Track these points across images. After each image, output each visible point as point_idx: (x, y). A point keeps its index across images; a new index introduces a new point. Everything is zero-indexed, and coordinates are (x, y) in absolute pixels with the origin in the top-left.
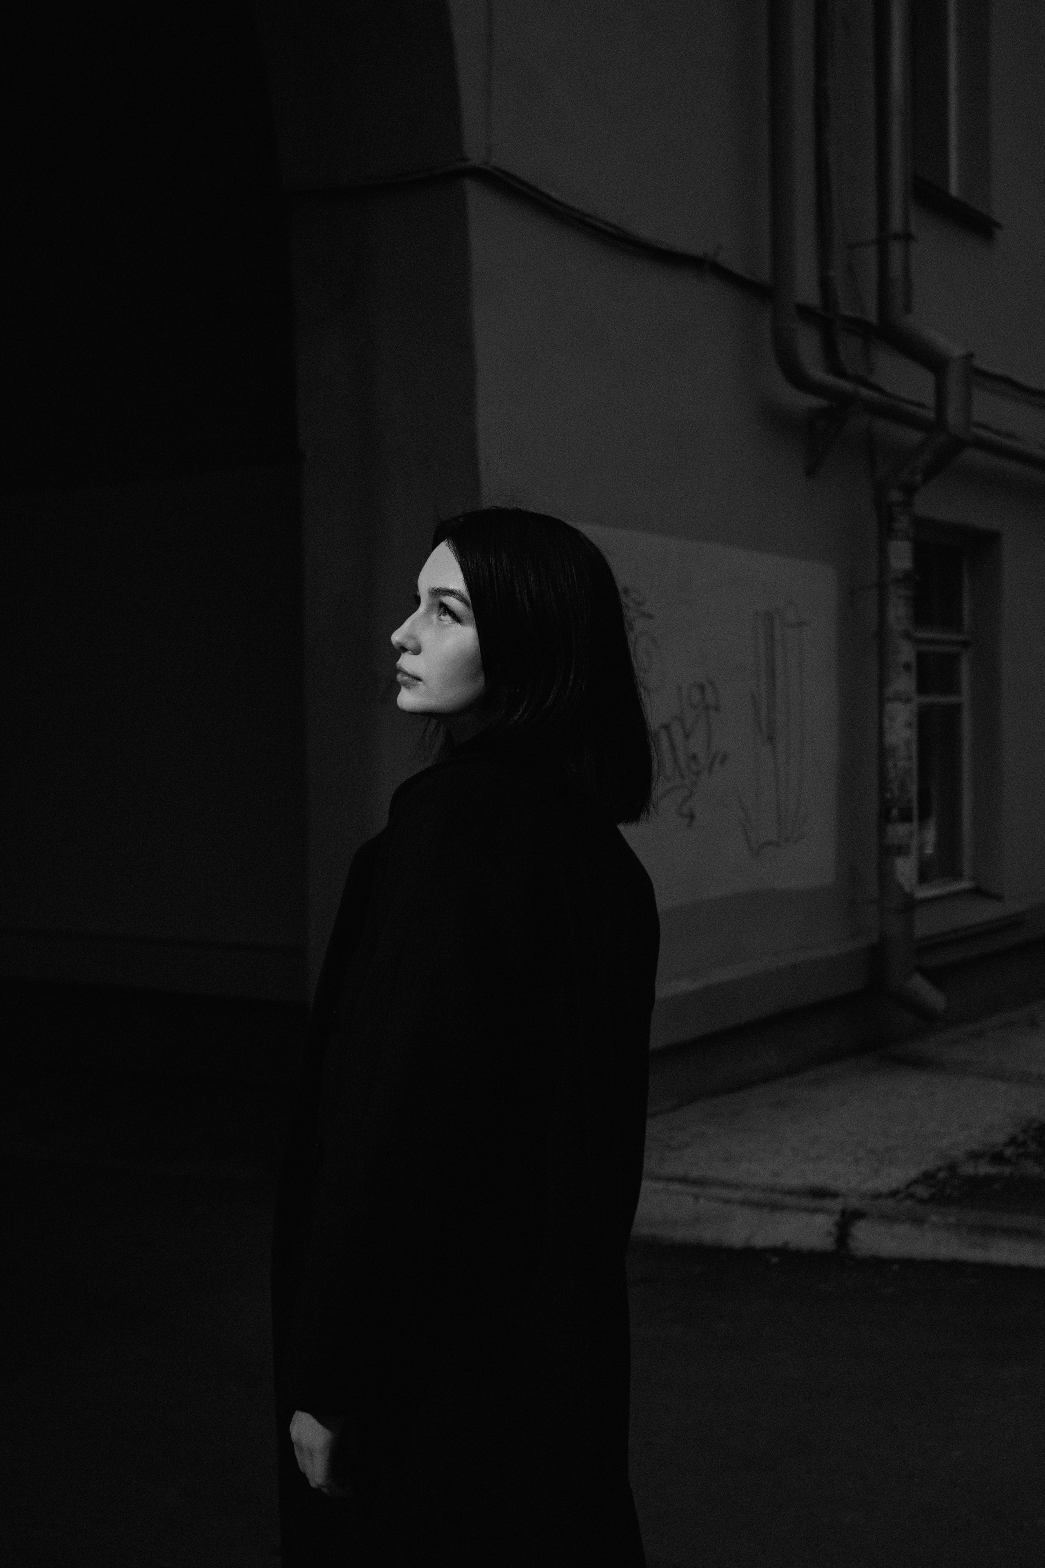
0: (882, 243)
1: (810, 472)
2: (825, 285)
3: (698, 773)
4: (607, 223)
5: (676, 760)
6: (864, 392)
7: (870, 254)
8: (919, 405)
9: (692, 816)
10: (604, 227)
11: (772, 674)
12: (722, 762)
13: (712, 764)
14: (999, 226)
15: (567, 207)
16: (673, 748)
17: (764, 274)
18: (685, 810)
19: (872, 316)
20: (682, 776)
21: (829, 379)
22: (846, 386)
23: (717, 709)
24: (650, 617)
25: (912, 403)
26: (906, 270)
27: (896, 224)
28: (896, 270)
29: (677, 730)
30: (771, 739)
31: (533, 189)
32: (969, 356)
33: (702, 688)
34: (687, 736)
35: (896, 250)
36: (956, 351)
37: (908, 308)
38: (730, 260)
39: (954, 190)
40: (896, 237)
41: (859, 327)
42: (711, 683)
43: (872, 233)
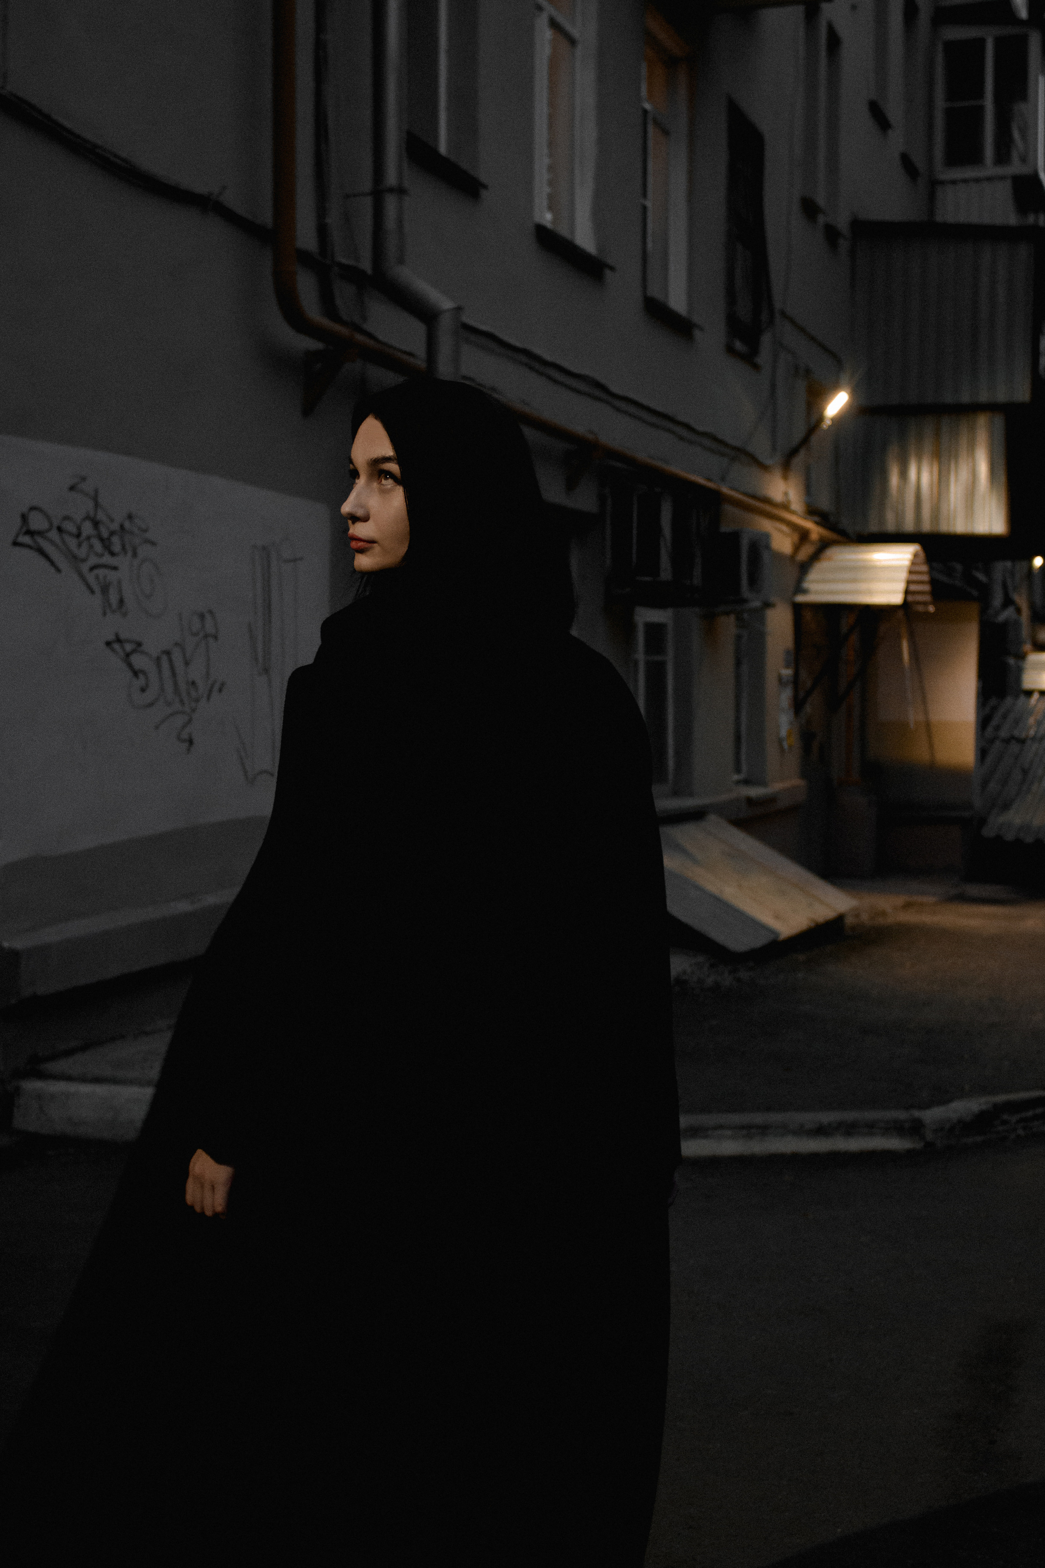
0: (378, 194)
1: (308, 410)
2: (322, 231)
3: (197, 700)
4: (116, 156)
5: (176, 684)
6: (359, 337)
7: (367, 203)
8: (410, 354)
9: (191, 742)
10: (112, 158)
11: (268, 606)
12: (220, 690)
13: (210, 691)
14: (485, 187)
15: (79, 137)
16: (174, 674)
17: (266, 217)
18: (185, 736)
19: (366, 265)
20: (182, 702)
21: (326, 322)
22: (344, 331)
23: (216, 638)
24: (153, 544)
25: (405, 352)
26: (400, 222)
27: (391, 178)
28: (390, 223)
29: (177, 656)
30: (266, 670)
31: (48, 117)
32: (459, 309)
33: (202, 617)
34: (187, 663)
35: (391, 204)
36: (446, 304)
37: (401, 261)
38: (232, 200)
39: (443, 149)
40: (391, 190)
41: (352, 274)
42: (211, 612)
43: (367, 185)
